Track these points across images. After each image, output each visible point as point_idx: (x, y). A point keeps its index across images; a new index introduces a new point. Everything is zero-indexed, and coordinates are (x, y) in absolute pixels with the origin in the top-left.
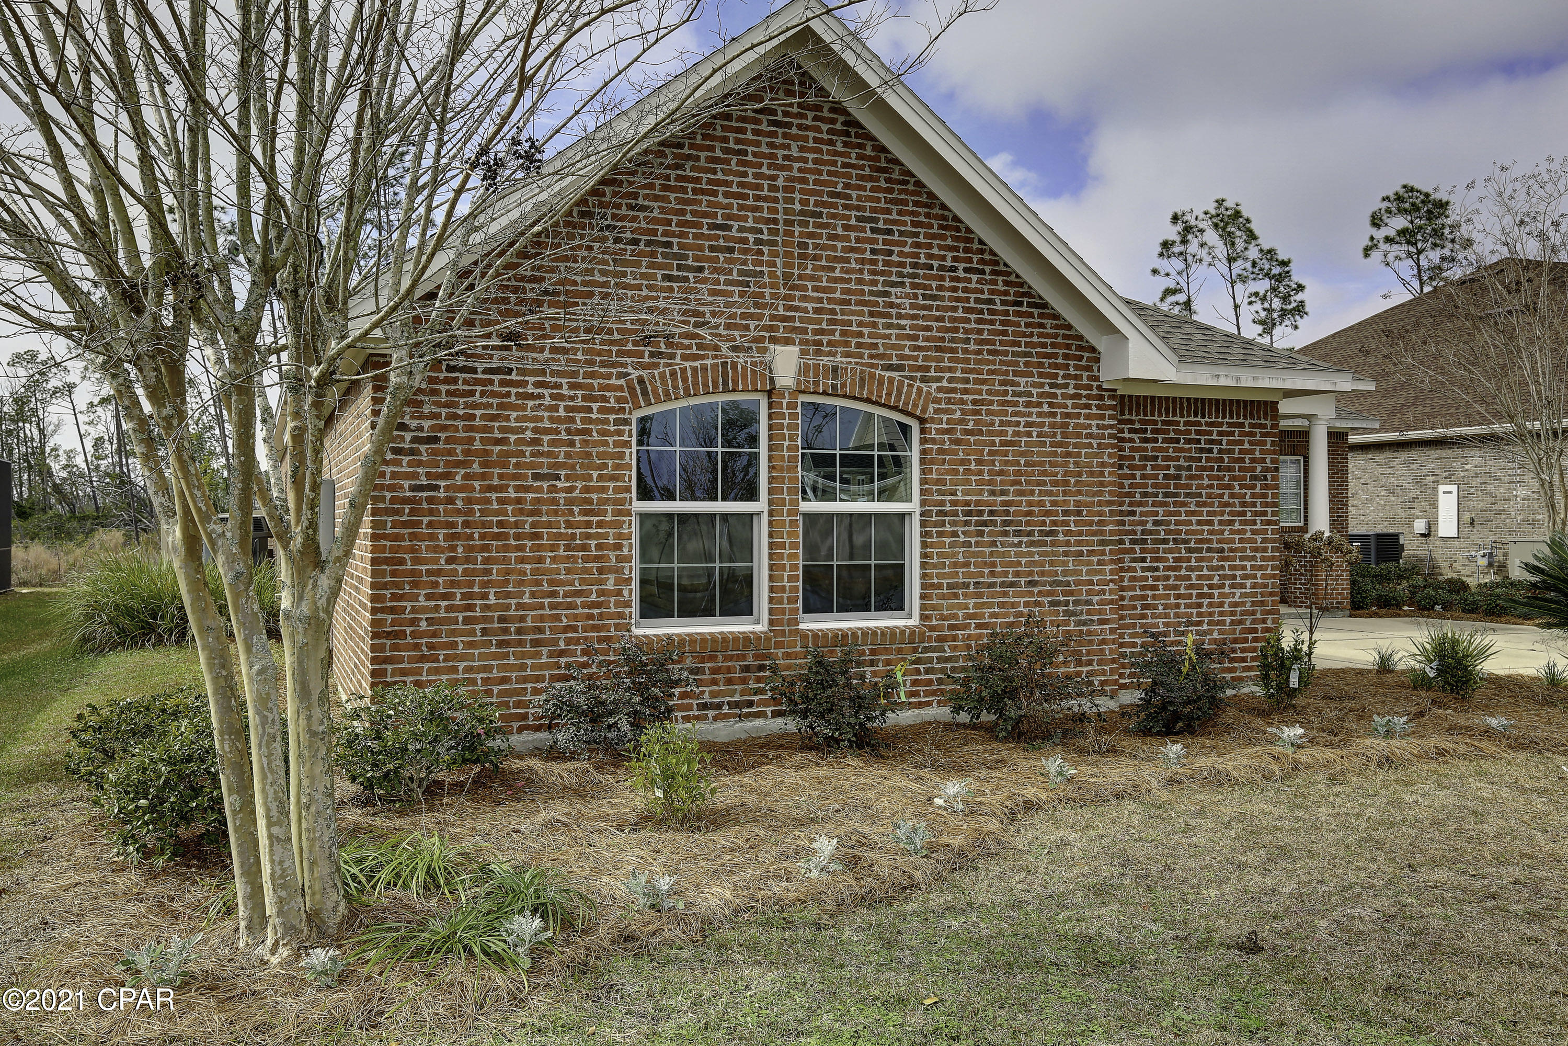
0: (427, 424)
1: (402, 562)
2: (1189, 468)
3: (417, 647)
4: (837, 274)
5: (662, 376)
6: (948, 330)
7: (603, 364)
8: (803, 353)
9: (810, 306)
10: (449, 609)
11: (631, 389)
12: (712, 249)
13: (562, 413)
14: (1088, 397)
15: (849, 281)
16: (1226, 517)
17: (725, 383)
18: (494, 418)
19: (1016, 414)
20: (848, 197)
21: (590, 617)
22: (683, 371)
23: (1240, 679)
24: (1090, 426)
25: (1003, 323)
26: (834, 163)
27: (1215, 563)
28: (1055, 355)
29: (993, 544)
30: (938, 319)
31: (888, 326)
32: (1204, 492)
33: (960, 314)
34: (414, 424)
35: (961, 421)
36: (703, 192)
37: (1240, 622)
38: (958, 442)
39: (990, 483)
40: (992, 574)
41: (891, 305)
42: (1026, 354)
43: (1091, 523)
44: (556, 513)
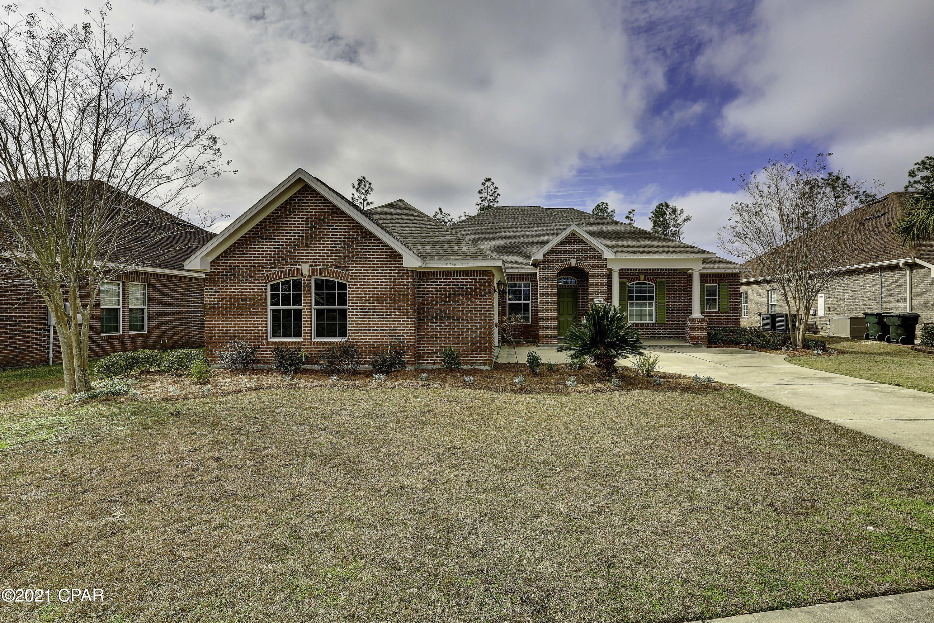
0: (217, 288)
1: (212, 321)
2: (455, 294)
3: (215, 342)
4: (321, 242)
5: (273, 274)
6: (355, 255)
7: (258, 271)
8: (311, 265)
9: (313, 252)
10: (222, 333)
11: (265, 278)
12: (286, 239)
13: (248, 284)
14: (403, 273)
15: (324, 244)
16: (469, 310)
17: (289, 275)
18: (232, 286)
19: (377, 279)
20: (325, 221)
21: (255, 336)
22: (278, 272)
23: (475, 363)
24: (403, 282)
25: (373, 252)
26: (321, 212)
27: (465, 325)
28: (391, 261)
29: (370, 318)
30: (352, 253)
31: (336, 256)
32: (460, 301)
33: (359, 250)
34: (214, 288)
35: (359, 282)
36: (284, 224)
37: (475, 344)
38: (358, 288)
39: (368, 300)
40: (369, 327)
41: (337, 250)
42: (381, 261)
43: (404, 312)
44: (246, 309)
